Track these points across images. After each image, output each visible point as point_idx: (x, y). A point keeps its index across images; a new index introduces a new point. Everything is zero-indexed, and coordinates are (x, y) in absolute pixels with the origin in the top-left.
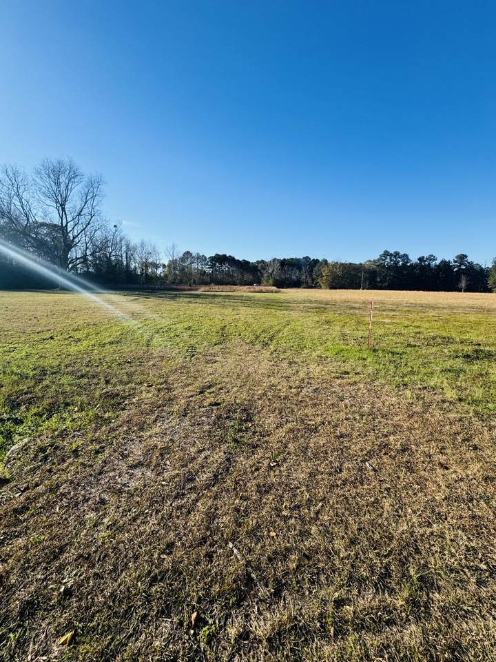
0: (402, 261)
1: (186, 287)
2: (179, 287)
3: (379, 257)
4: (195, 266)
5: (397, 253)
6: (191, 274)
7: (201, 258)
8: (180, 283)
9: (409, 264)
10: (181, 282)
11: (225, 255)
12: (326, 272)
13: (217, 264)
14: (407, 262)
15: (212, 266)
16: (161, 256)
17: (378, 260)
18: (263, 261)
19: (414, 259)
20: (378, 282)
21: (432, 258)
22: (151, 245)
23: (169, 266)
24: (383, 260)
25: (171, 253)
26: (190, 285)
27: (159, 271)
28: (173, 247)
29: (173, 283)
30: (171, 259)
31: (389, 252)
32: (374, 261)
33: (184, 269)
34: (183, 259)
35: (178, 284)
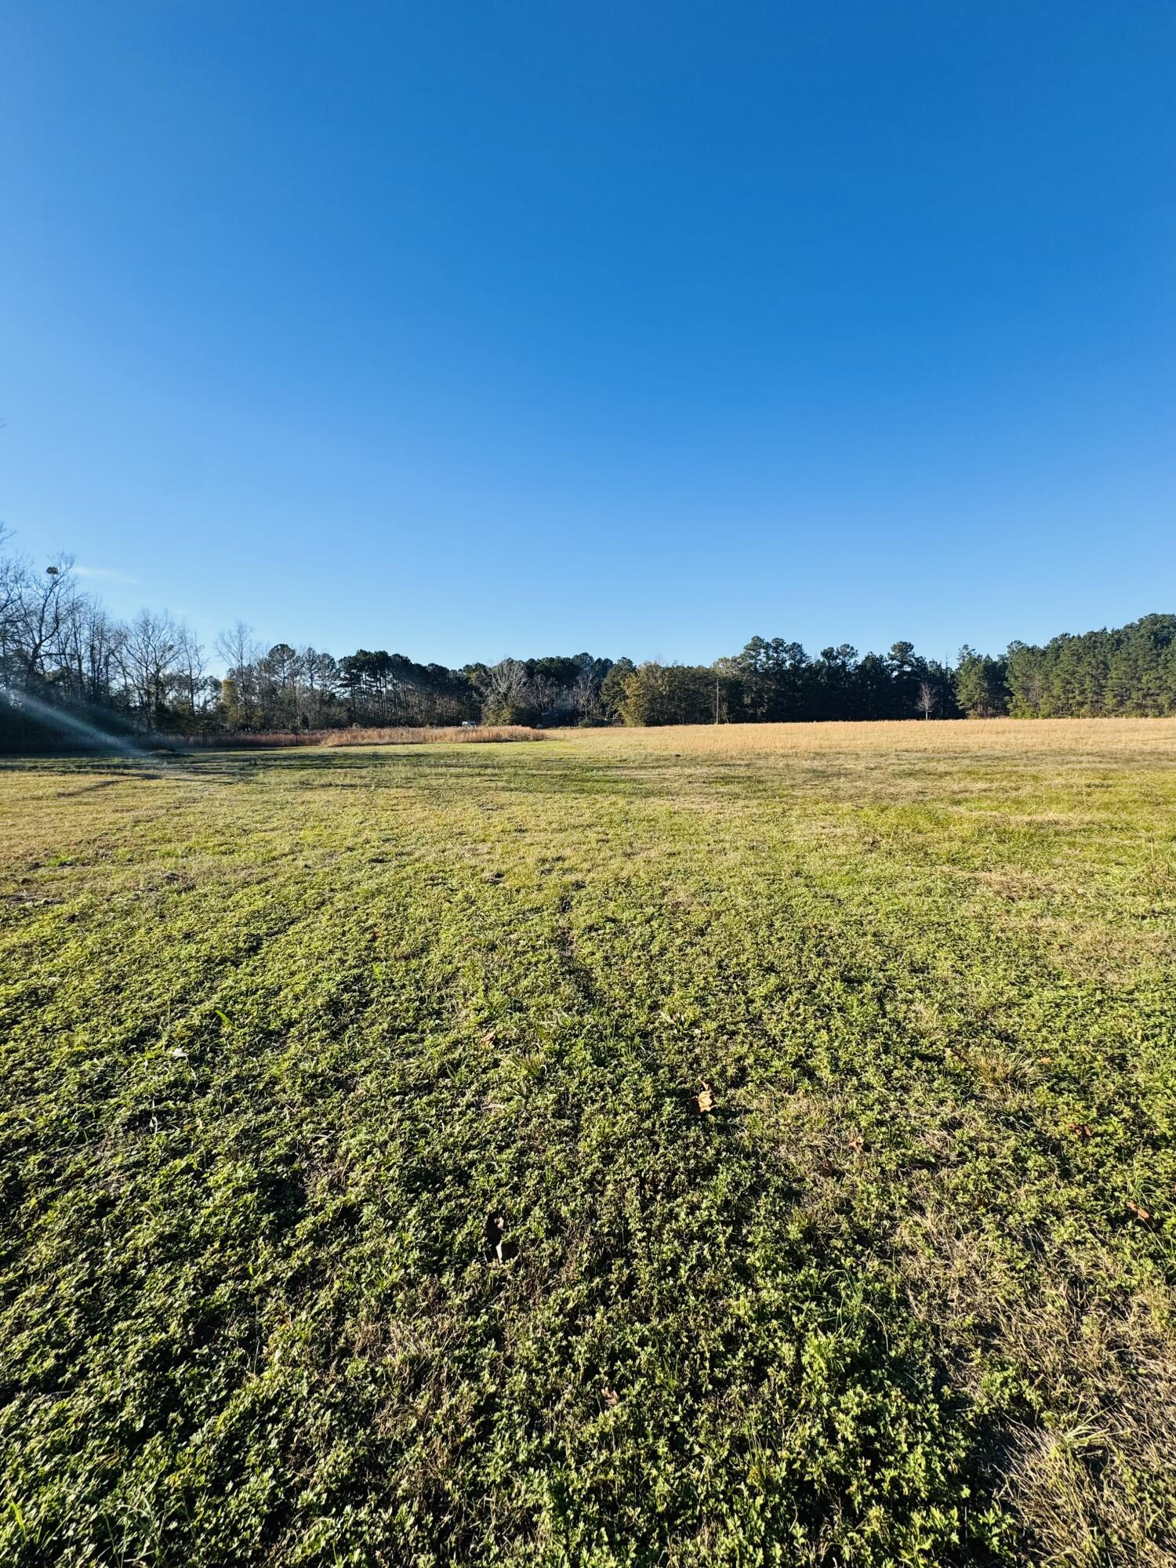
0: (793, 658)
1: (282, 737)
2: (264, 738)
3: (742, 651)
4: (303, 681)
5: (779, 644)
6: (293, 701)
7: (320, 663)
8: (263, 727)
9: (803, 665)
10: (266, 725)
11: (383, 654)
12: (635, 686)
13: (364, 676)
14: (801, 661)
15: (353, 680)
16: (204, 655)
17: (743, 657)
18: (480, 667)
19: (814, 654)
20: (747, 706)
21: (848, 651)
22: (172, 625)
23: (230, 684)
24: (752, 657)
25: (234, 649)
26: (295, 730)
27: (200, 698)
28: (241, 631)
29: (243, 727)
30: (235, 665)
31: (762, 641)
32: (734, 660)
33: (274, 691)
34: (269, 666)
35: (255, 730)
